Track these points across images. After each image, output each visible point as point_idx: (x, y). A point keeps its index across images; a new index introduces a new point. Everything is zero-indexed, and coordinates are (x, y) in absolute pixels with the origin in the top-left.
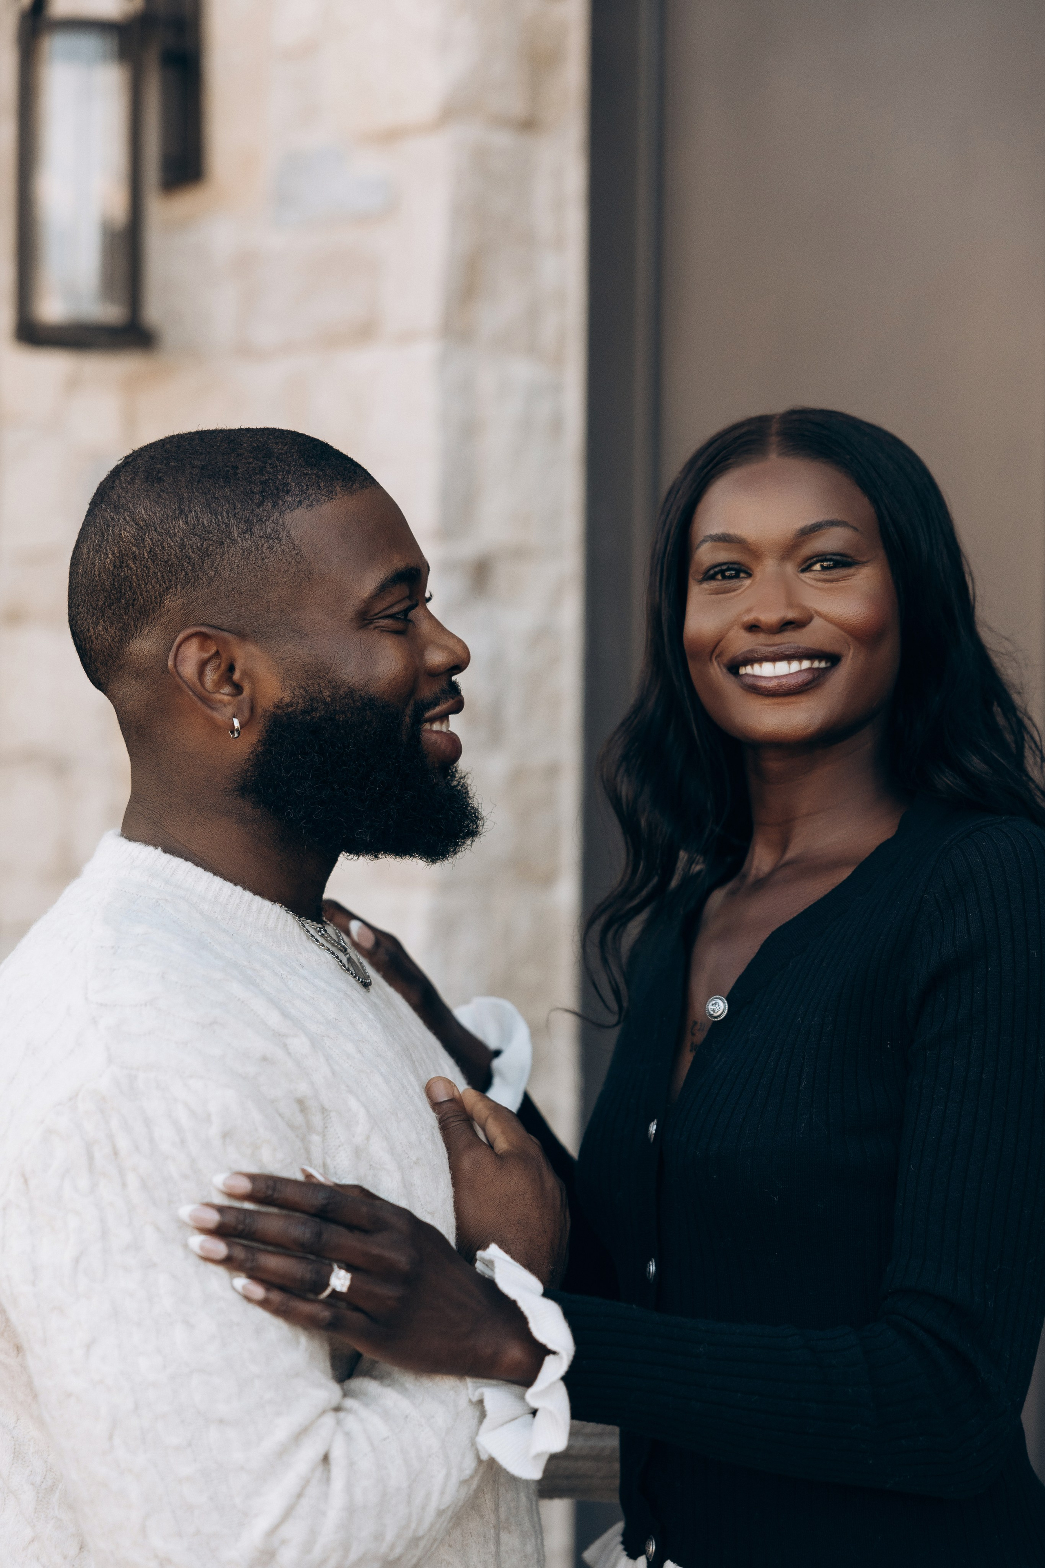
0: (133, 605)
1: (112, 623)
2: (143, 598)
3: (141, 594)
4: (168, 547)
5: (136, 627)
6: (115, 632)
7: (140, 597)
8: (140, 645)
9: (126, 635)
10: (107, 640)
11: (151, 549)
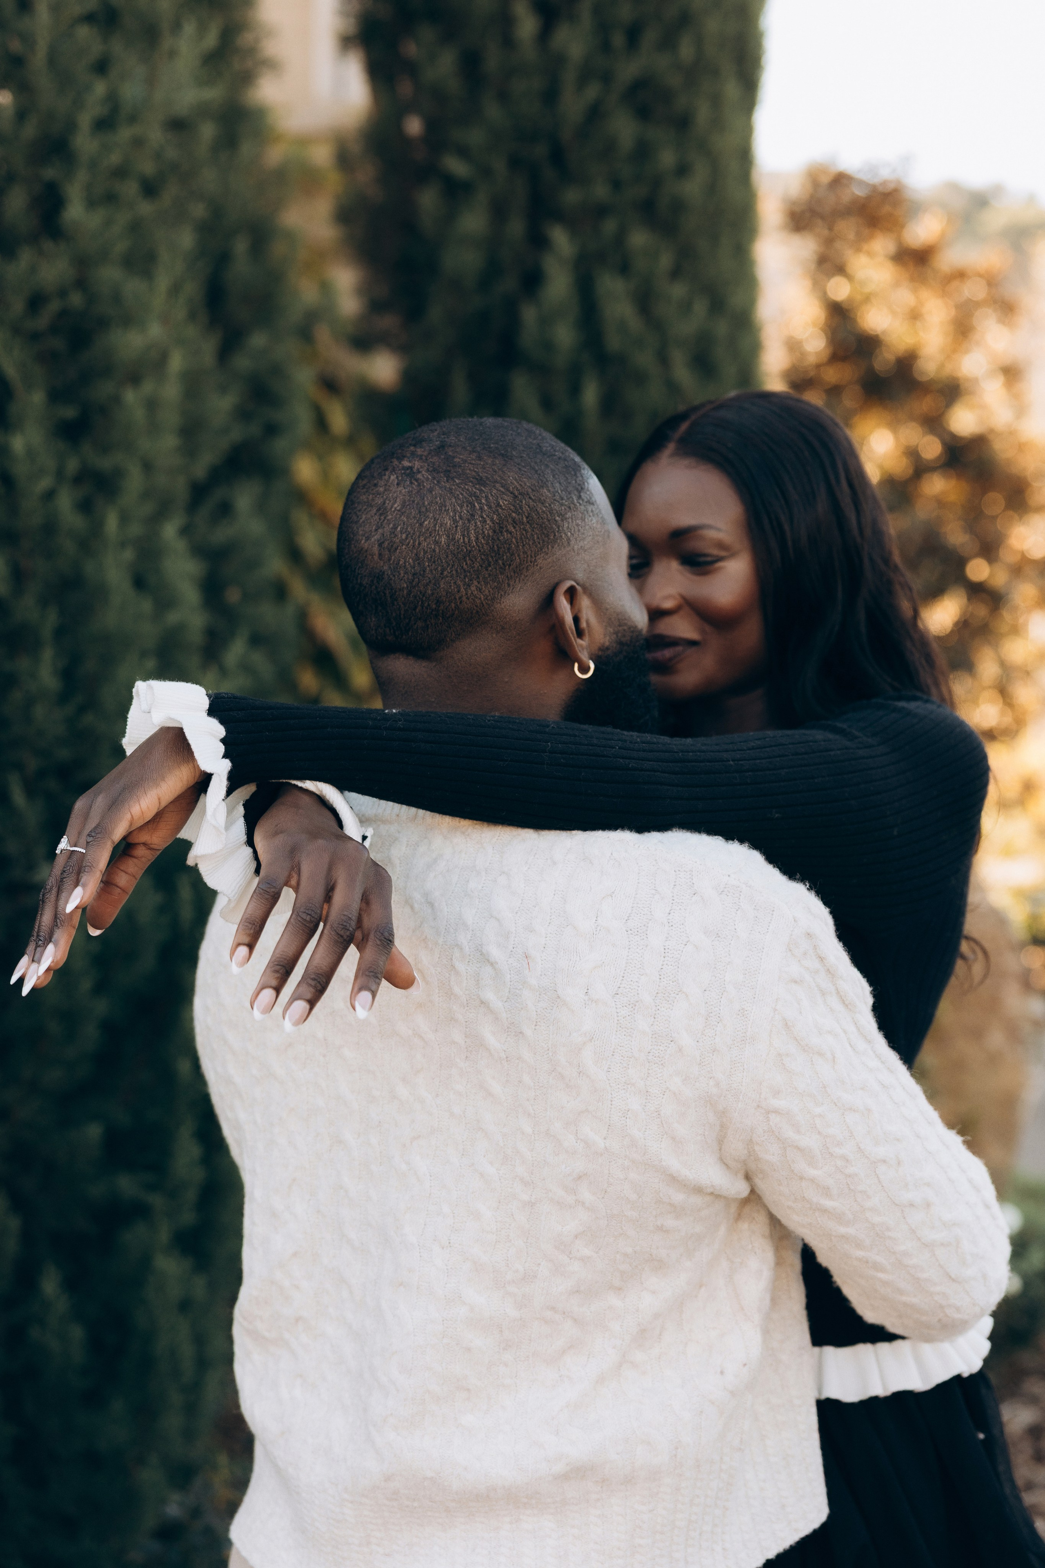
0: (510, 565)
1: (486, 583)
2: (520, 558)
3: (519, 555)
4: (542, 512)
5: (509, 585)
6: (489, 591)
7: (517, 558)
8: (513, 601)
9: (498, 593)
10: (480, 599)
11: (529, 514)
